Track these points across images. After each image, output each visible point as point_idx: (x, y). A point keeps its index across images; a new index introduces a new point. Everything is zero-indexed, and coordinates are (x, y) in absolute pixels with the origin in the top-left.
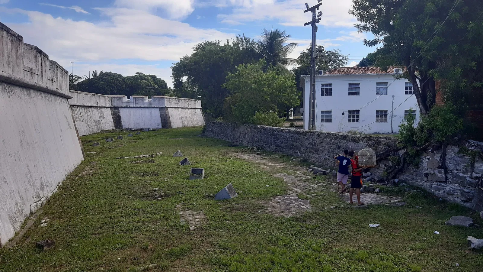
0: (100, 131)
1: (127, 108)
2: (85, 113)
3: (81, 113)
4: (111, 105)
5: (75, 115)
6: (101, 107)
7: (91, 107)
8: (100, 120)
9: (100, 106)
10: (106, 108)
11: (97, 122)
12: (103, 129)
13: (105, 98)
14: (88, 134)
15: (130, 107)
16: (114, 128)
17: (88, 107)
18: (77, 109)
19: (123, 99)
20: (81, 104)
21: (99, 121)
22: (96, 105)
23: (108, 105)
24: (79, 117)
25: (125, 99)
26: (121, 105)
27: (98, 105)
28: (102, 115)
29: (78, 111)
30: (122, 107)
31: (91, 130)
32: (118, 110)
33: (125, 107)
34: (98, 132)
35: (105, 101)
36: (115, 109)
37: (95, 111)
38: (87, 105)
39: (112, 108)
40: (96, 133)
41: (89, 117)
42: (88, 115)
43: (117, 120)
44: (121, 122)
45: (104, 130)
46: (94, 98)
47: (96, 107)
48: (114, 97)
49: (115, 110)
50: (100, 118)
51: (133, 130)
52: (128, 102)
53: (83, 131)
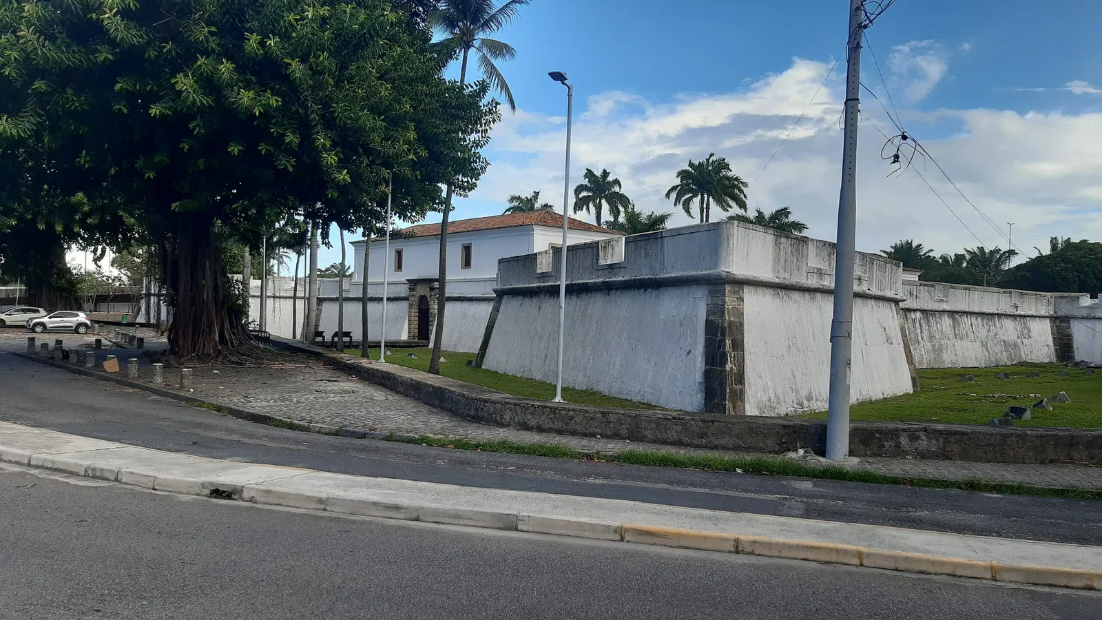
0: (1014, 363)
1: (1087, 320)
2: (983, 326)
3: (974, 326)
4: (1052, 313)
5: (959, 330)
6: (1024, 316)
7: (1000, 315)
8: (1019, 341)
9: (1023, 313)
10: (1037, 319)
11: (1010, 345)
12: (1024, 358)
13: (1037, 299)
14: (983, 365)
15: (1094, 318)
16: (1054, 359)
17: (992, 315)
18: (966, 319)
19: (1080, 300)
20: (976, 310)
21: (1016, 344)
22: (1012, 311)
23: (1043, 313)
24: (967, 333)
25: (1086, 301)
26: (1076, 313)
27: (1017, 313)
28: (1025, 331)
29: (967, 322)
30: (1075, 318)
31: (993, 359)
32: (1069, 322)
33: (1083, 318)
34: (1009, 363)
35: (1036, 305)
36: (1061, 321)
37: (1008, 324)
38: (989, 311)
39: (1053, 319)
40: (1003, 366)
41: (992, 334)
42: (989, 331)
43: (1064, 345)
44: (1072, 347)
45: (1026, 362)
46: (1009, 299)
47: (1010, 316)
48: (1061, 297)
49: (1061, 324)
50: (1018, 338)
51: (1093, 365)
52: (1091, 307)
53: (974, 359)
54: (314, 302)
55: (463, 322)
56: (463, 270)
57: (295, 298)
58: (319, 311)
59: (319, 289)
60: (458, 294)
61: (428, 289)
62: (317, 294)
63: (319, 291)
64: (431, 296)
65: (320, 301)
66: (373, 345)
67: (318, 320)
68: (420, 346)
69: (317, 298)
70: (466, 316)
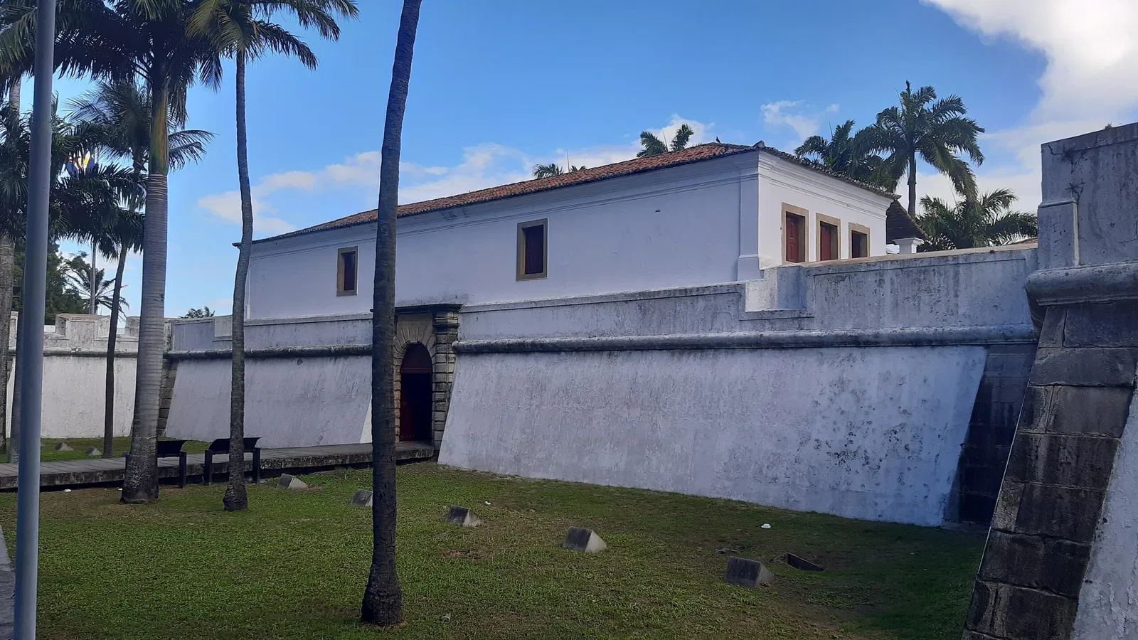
54: (157, 362)
55: (535, 402)
56: (521, 283)
57: (111, 356)
58: (170, 381)
59: (170, 337)
60: (515, 336)
61: (430, 328)
62: (166, 347)
63: (170, 342)
64: (437, 343)
65: (172, 361)
66: (310, 465)
67: (163, 413)
68: (419, 460)
69: (166, 356)
70: (543, 388)
